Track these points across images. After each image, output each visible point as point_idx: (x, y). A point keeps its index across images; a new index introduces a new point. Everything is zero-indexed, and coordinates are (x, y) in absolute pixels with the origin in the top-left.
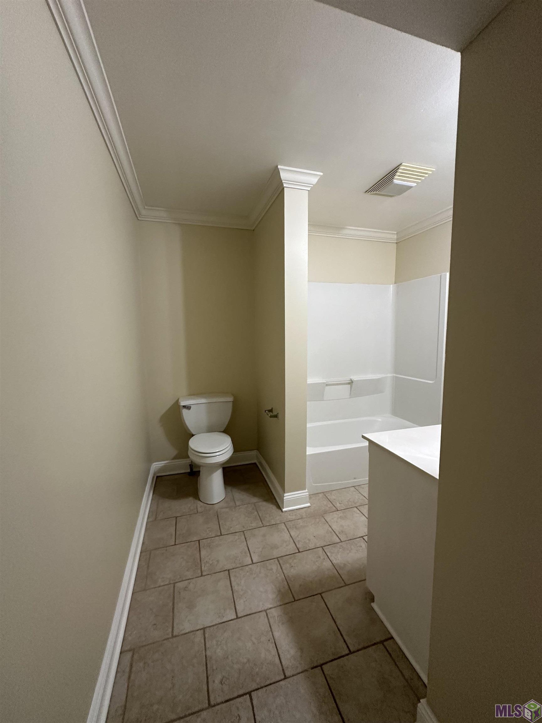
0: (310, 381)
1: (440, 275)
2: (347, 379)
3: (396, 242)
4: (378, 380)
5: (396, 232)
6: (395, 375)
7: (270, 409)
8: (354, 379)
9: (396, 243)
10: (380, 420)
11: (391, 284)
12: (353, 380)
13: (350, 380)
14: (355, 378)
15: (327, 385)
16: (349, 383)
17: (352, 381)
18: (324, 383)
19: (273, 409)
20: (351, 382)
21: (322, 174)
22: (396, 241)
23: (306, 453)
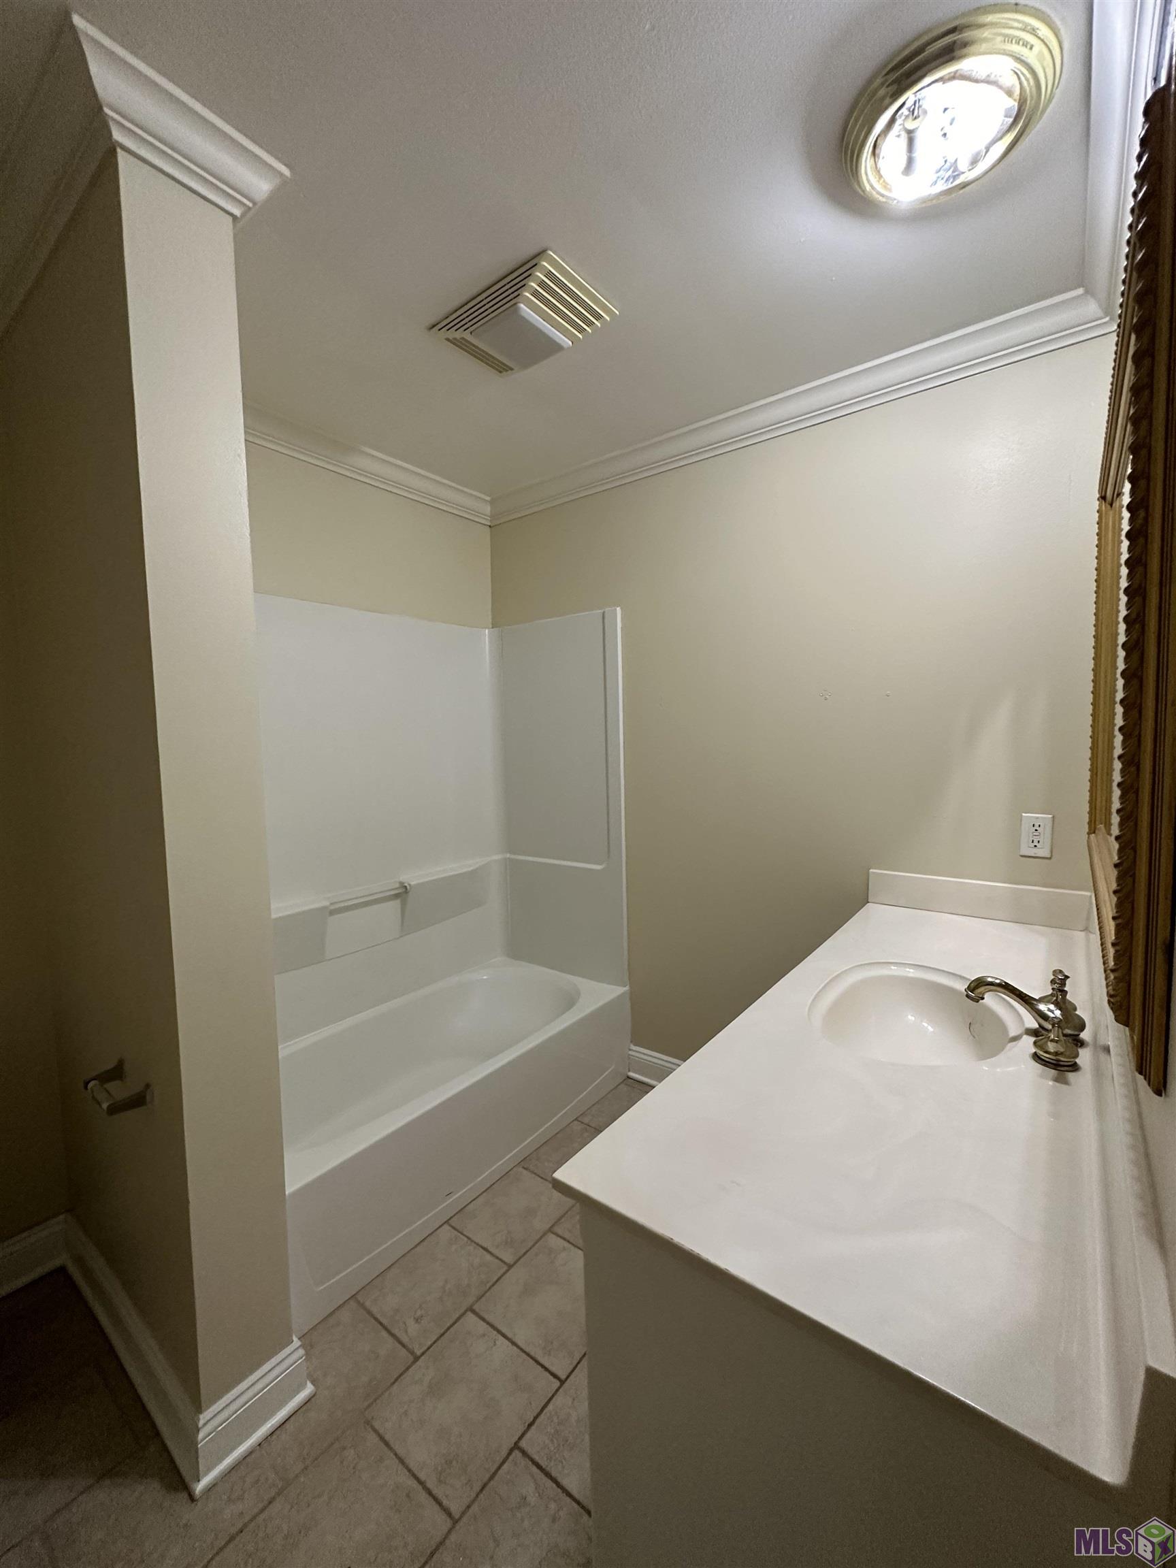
0: (281, 907)
1: (602, 611)
2: (389, 884)
3: (489, 524)
4: (472, 875)
5: (488, 498)
6: (508, 855)
7: (110, 1065)
8: (412, 883)
9: (490, 526)
10: (485, 977)
11: (486, 628)
12: (410, 885)
13: (397, 885)
14: (413, 877)
15: (332, 913)
16: (396, 896)
17: (406, 887)
18: (325, 908)
19: (127, 1067)
20: (403, 893)
21: (286, 172)
22: (491, 521)
23: (282, 1186)
